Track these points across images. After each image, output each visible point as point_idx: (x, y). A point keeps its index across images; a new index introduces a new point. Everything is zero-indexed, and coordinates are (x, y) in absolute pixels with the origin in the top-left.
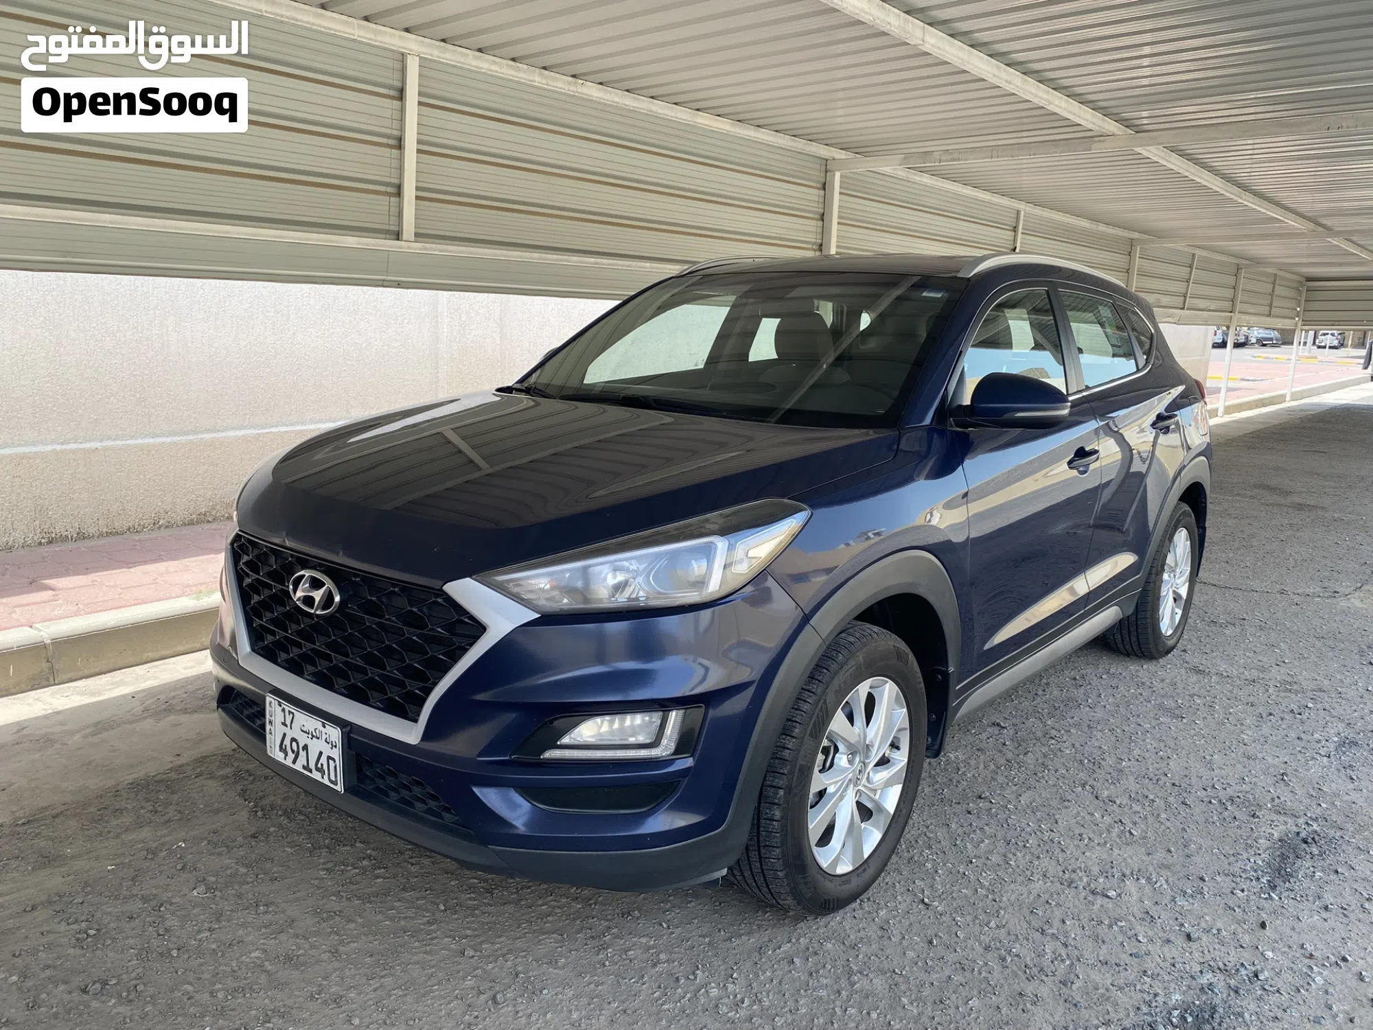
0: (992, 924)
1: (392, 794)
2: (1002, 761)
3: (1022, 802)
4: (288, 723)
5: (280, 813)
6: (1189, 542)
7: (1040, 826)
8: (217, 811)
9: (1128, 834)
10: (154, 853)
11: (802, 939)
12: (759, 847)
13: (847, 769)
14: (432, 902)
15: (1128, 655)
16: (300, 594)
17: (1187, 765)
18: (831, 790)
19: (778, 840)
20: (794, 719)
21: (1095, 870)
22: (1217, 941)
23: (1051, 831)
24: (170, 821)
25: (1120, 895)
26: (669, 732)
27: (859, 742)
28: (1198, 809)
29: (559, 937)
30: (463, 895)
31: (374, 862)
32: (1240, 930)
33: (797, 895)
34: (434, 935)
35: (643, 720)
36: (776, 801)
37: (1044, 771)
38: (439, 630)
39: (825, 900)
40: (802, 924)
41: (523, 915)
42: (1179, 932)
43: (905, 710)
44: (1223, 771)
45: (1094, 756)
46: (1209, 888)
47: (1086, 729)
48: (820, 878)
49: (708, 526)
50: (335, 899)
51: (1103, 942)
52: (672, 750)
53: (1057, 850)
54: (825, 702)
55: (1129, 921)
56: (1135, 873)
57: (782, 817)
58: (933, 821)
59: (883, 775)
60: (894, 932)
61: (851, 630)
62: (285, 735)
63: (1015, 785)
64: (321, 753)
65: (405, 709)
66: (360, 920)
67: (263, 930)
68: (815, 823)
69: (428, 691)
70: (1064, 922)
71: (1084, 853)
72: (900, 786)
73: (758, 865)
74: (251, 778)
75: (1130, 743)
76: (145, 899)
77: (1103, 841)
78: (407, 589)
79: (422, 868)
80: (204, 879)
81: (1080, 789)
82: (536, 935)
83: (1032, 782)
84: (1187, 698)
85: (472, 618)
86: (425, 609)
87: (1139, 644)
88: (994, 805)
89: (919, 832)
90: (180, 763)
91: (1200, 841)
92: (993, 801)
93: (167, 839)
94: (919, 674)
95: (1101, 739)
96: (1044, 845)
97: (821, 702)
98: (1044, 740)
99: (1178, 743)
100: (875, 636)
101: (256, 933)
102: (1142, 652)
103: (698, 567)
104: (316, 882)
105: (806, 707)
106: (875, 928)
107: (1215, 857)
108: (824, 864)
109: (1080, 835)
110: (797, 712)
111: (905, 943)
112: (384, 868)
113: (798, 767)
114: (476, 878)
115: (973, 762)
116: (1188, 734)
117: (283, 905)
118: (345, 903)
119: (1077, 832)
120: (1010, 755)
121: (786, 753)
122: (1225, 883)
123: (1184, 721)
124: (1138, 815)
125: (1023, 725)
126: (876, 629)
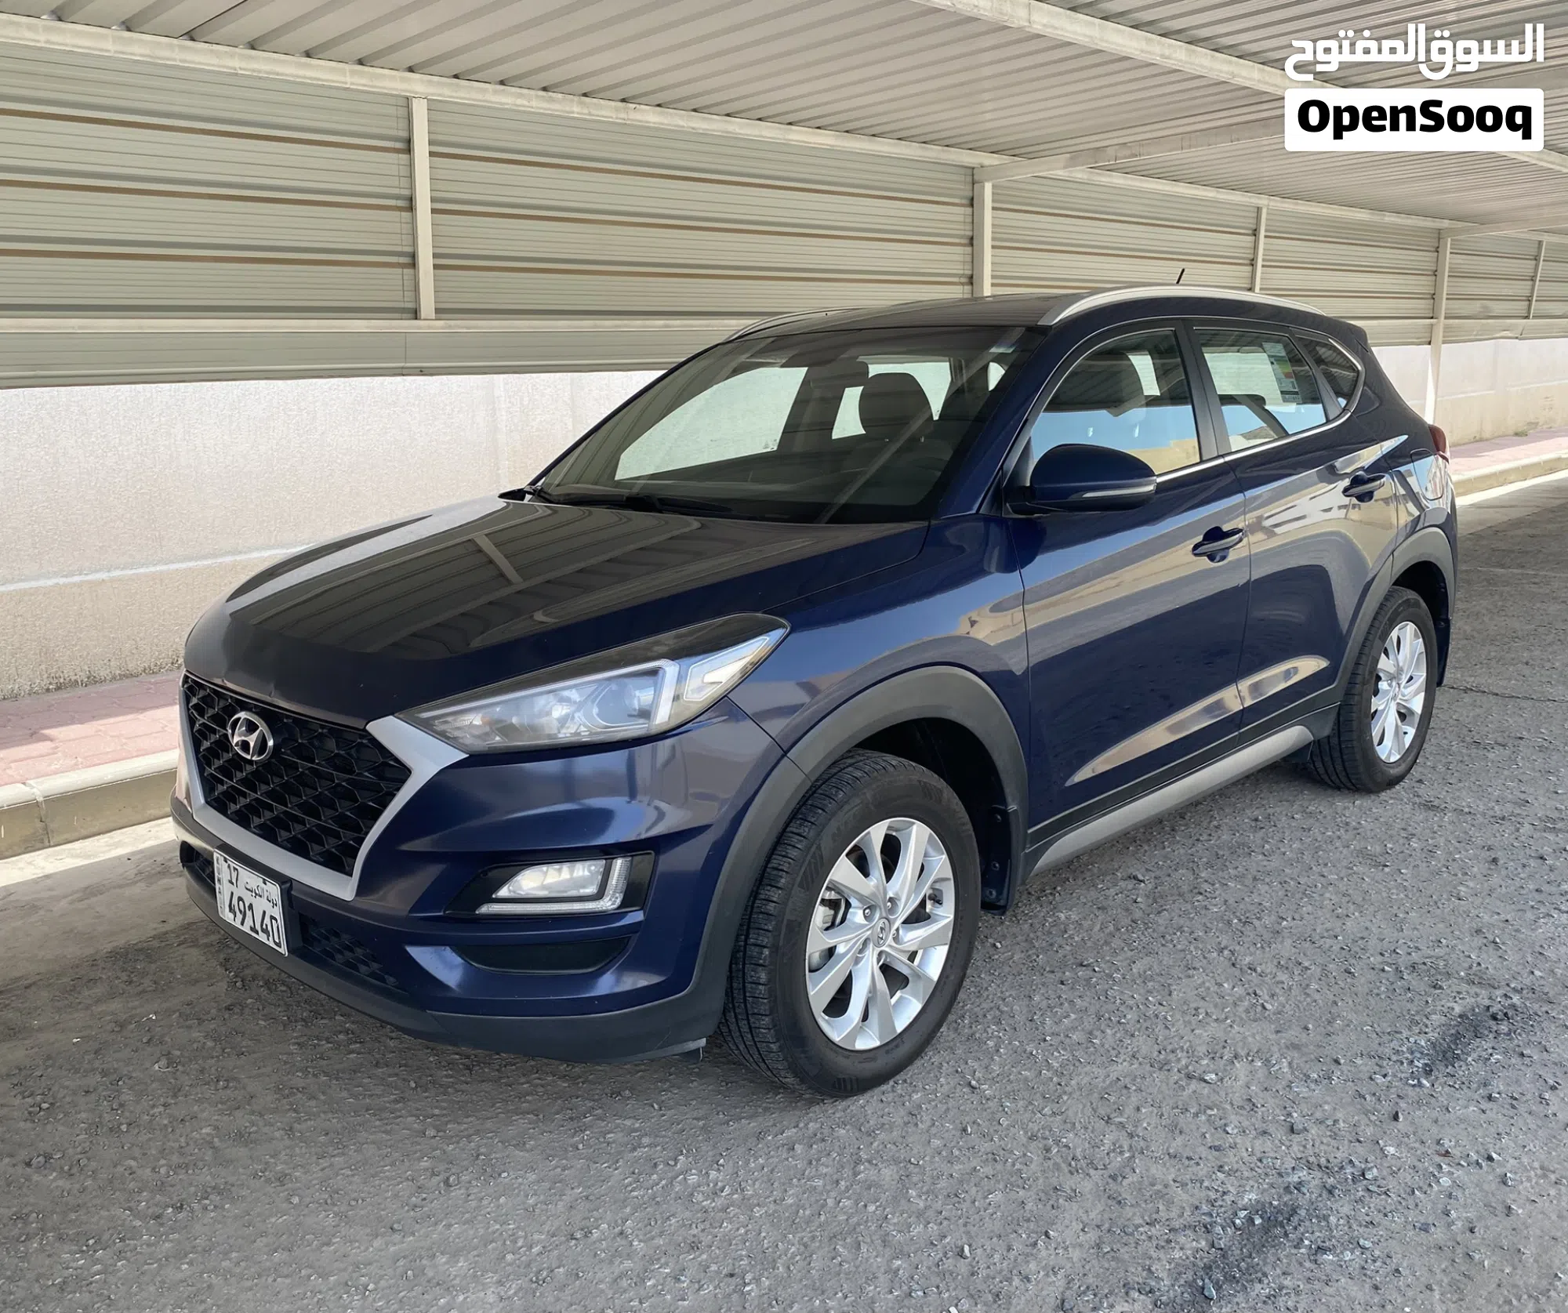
0: (1047, 1111)
1: (338, 956)
2: (1128, 921)
3: (1134, 970)
4: (234, 881)
5: (261, 983)
6: (1421, 640)
7: (1147, 999)
8: (195, 983)
9: (1259, 1008)
10: (122, 1025)
11: (811, 1124)
12: (747, 1014)
13: (864, 926)
14: (404, 1080)
15: (1339, 789)
16: (236, 739)
17: (1368, 924)
18: (841, 949)
19: (767, 1007)
20: (780, 867)
21: (1202, 1050)
22: (1329, 1133)
23: (1161, 1004)
24: (144, 991)
25: (1222, 1080)
26: (614, 882)
27: (874, 894)
28: (1362, 983)
29: (535, 1118)
30: (439, 1072)
31: (351, 1036)
32: (1364, 1121)
33: (796, 1070)
34: (398, 1114)
36: (761, 961)
37: (1175, 934)
38: (366, 774)
39: (839, 1079)
40: (816, 1108)
41: (502, 1093)
42: (1283, 1123)
43: (945, 856)
44: (1415, 932)
45: (1247, 915)
46: (1342, 1072)
47: (1249, 881)
48: (830, 1055)
49: (656, 648)
50: (300, 1074)
51: (1181, 1132)
52: (618, 901)
53: (1160, 1026)
54: (819, 848)
55: (1224, 1109)
56: (1251, 1054)
57: (769, 981)
58: (1014, 993)
59: (914, 936)
60: (924, 1118)
61: (861, 764)
62: (232, 893)
63: (1132, 950)
64: (264, 912)
65: (338, 862)
66: (322, 1097)
67: (220, 1106)
68: (819, 990)
69: (361, 841)
70: (1138, 1109)
71: (1193, 1031)
72: (946, 948)
73: (749, 1036)
74: (236, 946)
75: (1302, 899)
76: (104, 1073)
77: (1223, 1016)
78: (336, 731)
79: (401, 1043)
80: (169, 1053)
81: (1215, 954)
82: (510, 1115)
83: (1156, 946)
84: (1401, 841)
85: (397, 760)
86: (353, 752)
87: (1347, 774)
88: (1096, 974)
89: (992, 1005)
90: (164, 930)
91: (1352, 1016)
92: (1097, 969)
93: (138, 1011)
94: (966, 818)
95: (1266, 894)
96: (1145, 1021)
97: (815, 846)
98: (1188, 896)
99: (1367, 898)
100: (891, 769)
101: (213, 1109)
102: (1353, 785)
103: (642, 696)
104: (285, 1058)
105: (793, 853)
106: (902, 1112)
107: (1364, 1036)
108: (836, 1036)
109: (1196, 1009)
110: (785, 859)
111: (934, 1130)
112: (361, 1042)
113: (785, 922)
114: (457, 1054)
115: (1086, 924)
116: (1385, 886)
117: (246, 1080)
118: (310, 1080)
119: (1193, 1005)
120: (1138, 914)
121: (771, 907)
122: (1364, 1065)
123: (1387, 870)
124: (1280, 986)
125: (1168, 879)
126: (894, 760)
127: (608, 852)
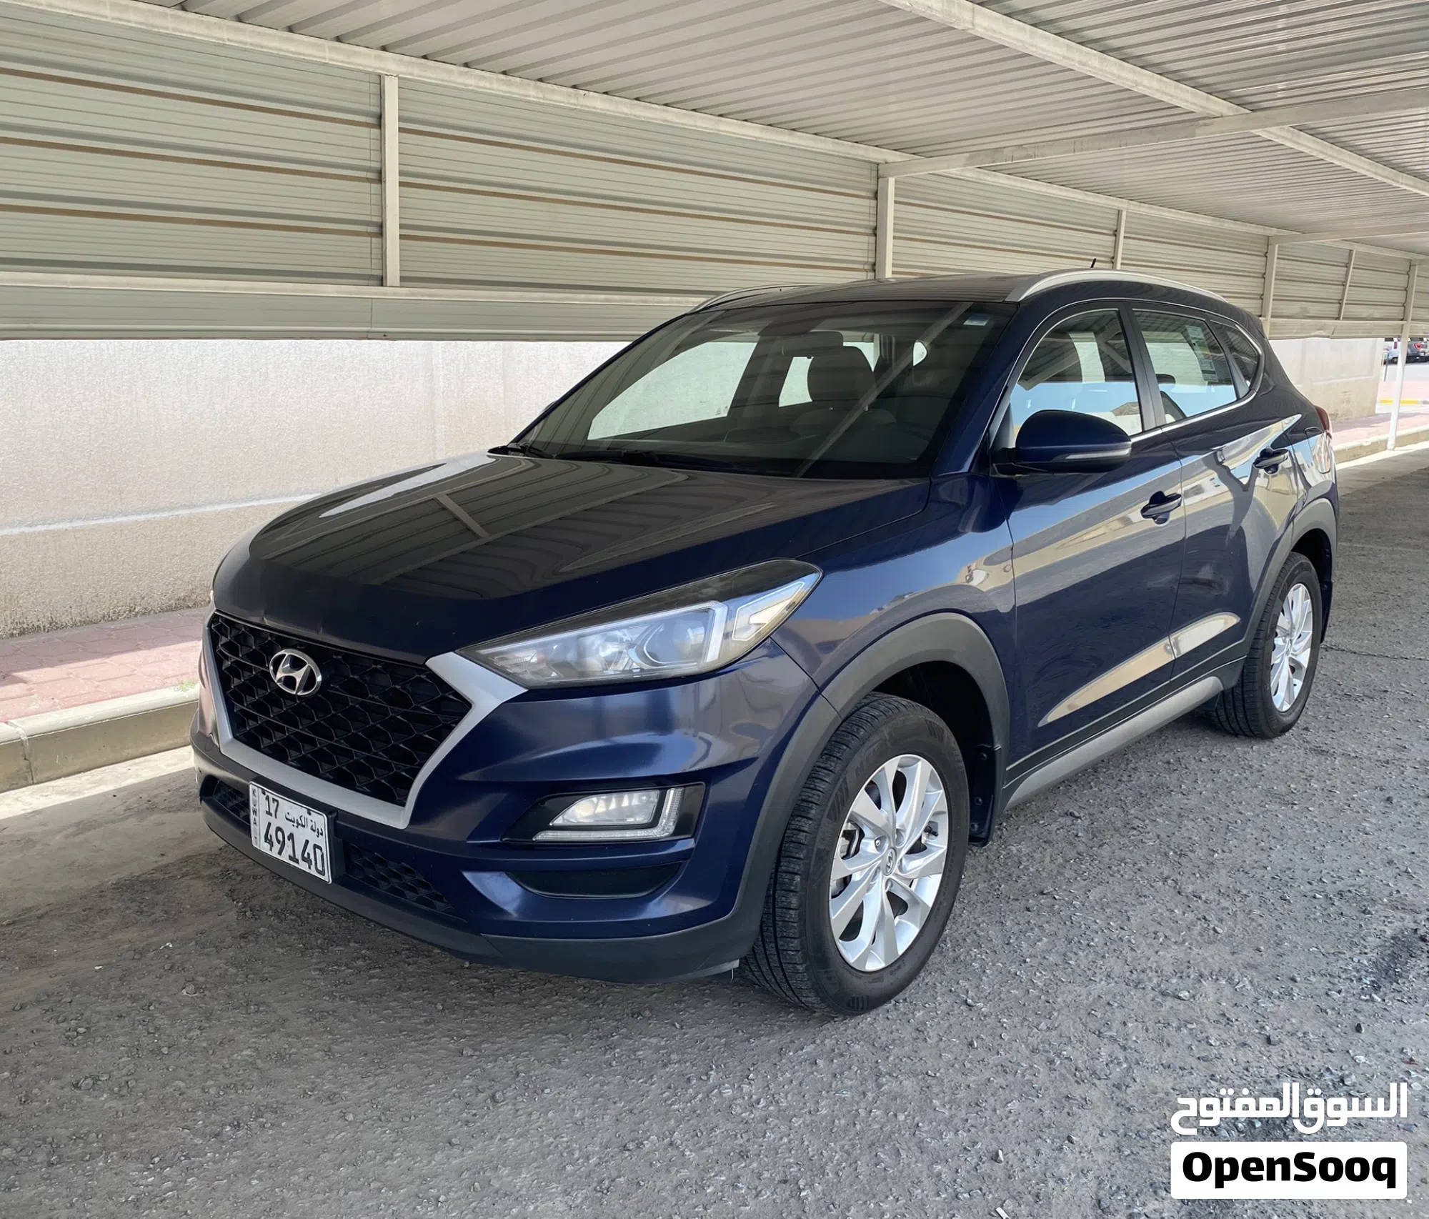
0: (1043, 1026)
1: (383, 883)
2: (1074, 854)
3: (1091, 898)
4: (273, 811)
5: (270, 913)
6: (1309, 600)
7: (1109, 924)
8: (205, 912)
9: (1211, 932)
10: (142, 952)
11: (827, 1041)
12: (776, 937)
13: (875, 855)
14: (429, 1002)
15: (1236, 735)
16: (280, 675)
17: (1291, 856)
18: (856, 877)
19: (796, 931)
20: (810, 799)
21: (1169, 970)
22: (1301, 1044)
23: (1121, 928)
24: (155, 921)
25: (1194, 997)
26: (667, 811)
27: (886, 825)
28: (1298, 905)
29: (564, 1037)
30: (462, 995)
31: (368, 962)
32: (1330, 1033)
33: (818, 990)
34: (432, 1035)
35: (640, 800)
36: (793, 888)
37: (1120, 865)
38: (423, 707)
39: (853, 998)
40: (828, 1025)
41: (526, 1014)
42: (1258, 1036)
43: (942, 791)
44: (1335, 863)
45: (1181, 848)
46: (1300, 989)
47: (1175, 818)
48: (847, 975)
49: (705, 591)
50: (327, 999)
51: (1169, 1045)
52: (671, 830)
53: (1127, 949)
54: (845, 779)
55: (1201, 1023)
56: (1214, 973)
57: (800, 906)
58: (986, 919)
59: (918, 863)
60: (931, 1034)
61: (875, 703)
62: (269, 824)
63: (1085, 880)
64: (307, 842)
65: (392, 793)
66: (354, 1020)
67: (254, 1029)
68: (839, 915)
69: (415, 773)
70: (1125, 1024)
71: (1157, 952)
72: (940, 876)
73: (776, 958)
74: (240, 878)
75: (1226, 833)
76: (134, 999)
77: (1181, 939)
78: (391, 667)
79: (419, 968)
80: (193, 980)
81: (1161, 883)
82: (539, 1034)
83: (1105, 877)
84: (1302, 782)
85: (457, 694)
86: (408, 687)
87: (1247, 722)
88: (1057, 902)
89: (969, 930)
90: (164, 863)
91: (1298, 939)
92: (1057, 897)
93: (155, 939)
94: (958, 752)
95: (1193, 829)
96: (1111, 943)
97: (841, 780)
98: (1123, 831)
99: (1284, 832)
100: (903, 709)
101: (248, 1032)
102: (1251, 731)
103: (694, 635)
104: (308, 983)
105: (822, 786)
106: (909, 1029)
107: (1312, 956)
108: (851, 958)
109: (1155, 933)
110: (814, 792)
111: (942, 1045)
112: (380, 968)
113: (815, 850)
114: (476, 978)
115: (1037, 856)
116: (1298, 822)
117: (275, 1005)
118: (338, 1003)
119: (1152, 929)
120: (1081, 848)
121: (802, 836)
122: (1320, 984)
123: (1296, 807)
124: (1226, 912)
125: (1101, 815)
126: (905, 701)
127: (661, 783)
